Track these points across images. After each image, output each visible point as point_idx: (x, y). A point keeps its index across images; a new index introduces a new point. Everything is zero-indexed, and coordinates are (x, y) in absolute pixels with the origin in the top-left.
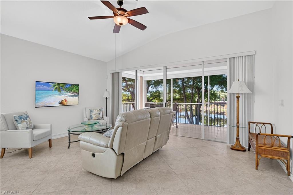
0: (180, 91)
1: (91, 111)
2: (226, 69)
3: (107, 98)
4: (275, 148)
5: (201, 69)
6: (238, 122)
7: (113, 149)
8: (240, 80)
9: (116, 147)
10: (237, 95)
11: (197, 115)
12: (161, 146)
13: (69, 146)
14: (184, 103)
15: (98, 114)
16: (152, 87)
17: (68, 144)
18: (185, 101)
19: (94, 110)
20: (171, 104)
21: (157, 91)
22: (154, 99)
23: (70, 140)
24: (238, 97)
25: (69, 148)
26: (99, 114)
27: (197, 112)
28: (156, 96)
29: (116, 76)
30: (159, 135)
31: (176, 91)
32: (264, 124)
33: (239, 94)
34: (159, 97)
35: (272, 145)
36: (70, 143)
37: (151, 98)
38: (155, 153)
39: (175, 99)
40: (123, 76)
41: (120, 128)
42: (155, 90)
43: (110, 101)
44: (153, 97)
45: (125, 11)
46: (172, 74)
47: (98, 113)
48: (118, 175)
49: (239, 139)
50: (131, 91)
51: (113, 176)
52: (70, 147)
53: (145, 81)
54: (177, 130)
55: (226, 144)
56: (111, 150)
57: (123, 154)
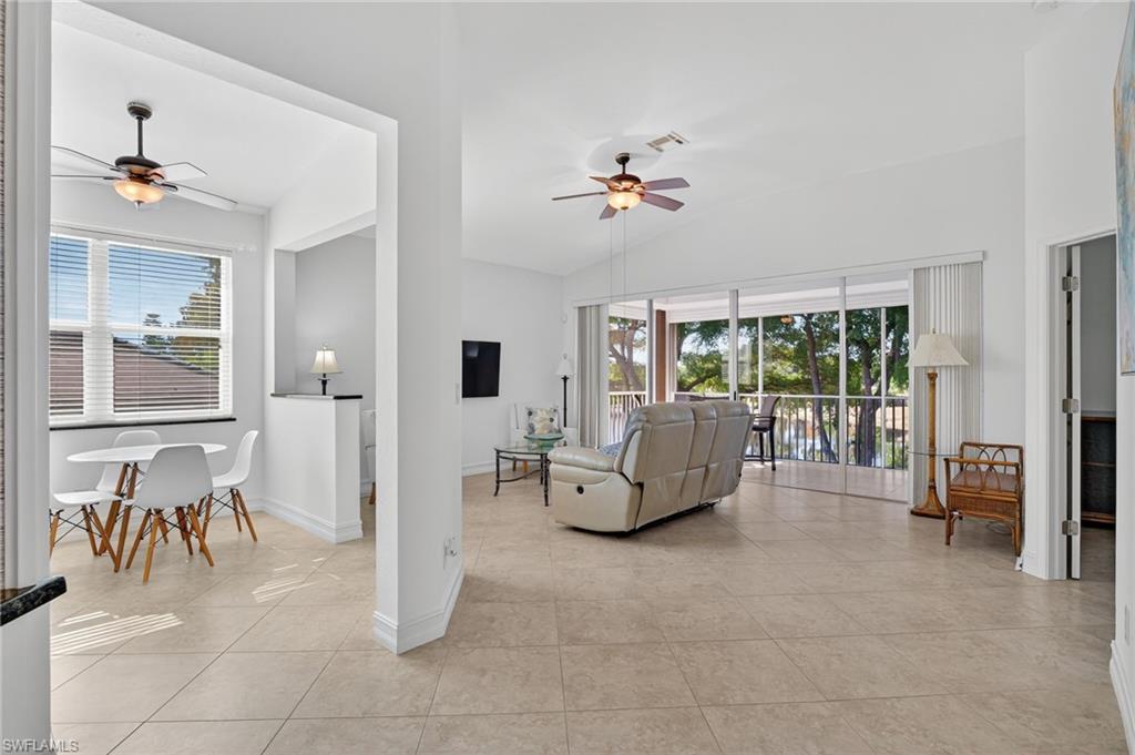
0: (800, 351)
1: (530, 413)
2: (906, 290)
3: (565, 379)
4: (987, 494)
5: (838, 289)
6: (932, 444)
7: (622, 474)
8: (937, 331)
9: (629, 470)
10: (930, 371)
11: (863, 439)
12: (720, 495)
13: (498, 488)
14: (813, 394)
15: (548, 422)
16: (694, 341)
17: (495, 484)
18: (816, 390)
19: (539, 412)
20: (757, 398)
21: (714, 352)
22: (703, 381)
23: (498, 476)
24: (932, 377)
25: (496, 494)
26: (552, 420)
27: (863, 431)
28: (708, 370)
29: (591, 316)
30: (714, 465)
31: (786, 352)
32: (1002, 447)
33: (934, 368)
34: (720, 377)
35: (983, 488)
36: (498, 482)
37: (692, 379)
38: (703, 509)
39: (774, 384)
40: (612, 315)
41: (638, 434)
42: (703, 350)
43: (573, 386)
44: (698, 375)
45: (636, 180)
46: (758, 305)
47: (548, 417)
48: (632, 528)
49: (935, 488)
50: (620, 351)
51: (622, 526)
52: (499, 492)
53: (673, 324)
54: (773, 474)
55: (906, 507)
56: (620, 476)
57: (641, 485)
